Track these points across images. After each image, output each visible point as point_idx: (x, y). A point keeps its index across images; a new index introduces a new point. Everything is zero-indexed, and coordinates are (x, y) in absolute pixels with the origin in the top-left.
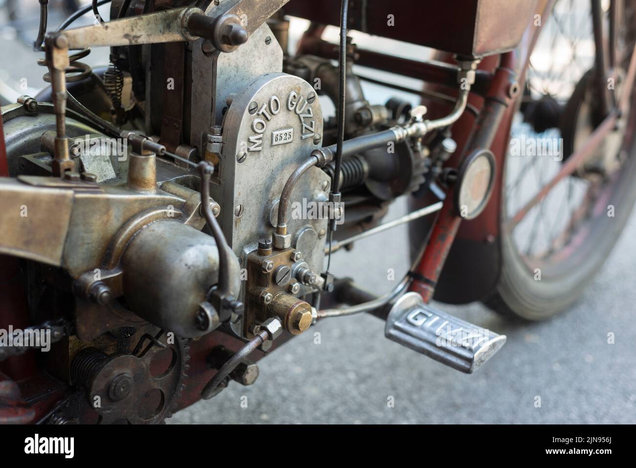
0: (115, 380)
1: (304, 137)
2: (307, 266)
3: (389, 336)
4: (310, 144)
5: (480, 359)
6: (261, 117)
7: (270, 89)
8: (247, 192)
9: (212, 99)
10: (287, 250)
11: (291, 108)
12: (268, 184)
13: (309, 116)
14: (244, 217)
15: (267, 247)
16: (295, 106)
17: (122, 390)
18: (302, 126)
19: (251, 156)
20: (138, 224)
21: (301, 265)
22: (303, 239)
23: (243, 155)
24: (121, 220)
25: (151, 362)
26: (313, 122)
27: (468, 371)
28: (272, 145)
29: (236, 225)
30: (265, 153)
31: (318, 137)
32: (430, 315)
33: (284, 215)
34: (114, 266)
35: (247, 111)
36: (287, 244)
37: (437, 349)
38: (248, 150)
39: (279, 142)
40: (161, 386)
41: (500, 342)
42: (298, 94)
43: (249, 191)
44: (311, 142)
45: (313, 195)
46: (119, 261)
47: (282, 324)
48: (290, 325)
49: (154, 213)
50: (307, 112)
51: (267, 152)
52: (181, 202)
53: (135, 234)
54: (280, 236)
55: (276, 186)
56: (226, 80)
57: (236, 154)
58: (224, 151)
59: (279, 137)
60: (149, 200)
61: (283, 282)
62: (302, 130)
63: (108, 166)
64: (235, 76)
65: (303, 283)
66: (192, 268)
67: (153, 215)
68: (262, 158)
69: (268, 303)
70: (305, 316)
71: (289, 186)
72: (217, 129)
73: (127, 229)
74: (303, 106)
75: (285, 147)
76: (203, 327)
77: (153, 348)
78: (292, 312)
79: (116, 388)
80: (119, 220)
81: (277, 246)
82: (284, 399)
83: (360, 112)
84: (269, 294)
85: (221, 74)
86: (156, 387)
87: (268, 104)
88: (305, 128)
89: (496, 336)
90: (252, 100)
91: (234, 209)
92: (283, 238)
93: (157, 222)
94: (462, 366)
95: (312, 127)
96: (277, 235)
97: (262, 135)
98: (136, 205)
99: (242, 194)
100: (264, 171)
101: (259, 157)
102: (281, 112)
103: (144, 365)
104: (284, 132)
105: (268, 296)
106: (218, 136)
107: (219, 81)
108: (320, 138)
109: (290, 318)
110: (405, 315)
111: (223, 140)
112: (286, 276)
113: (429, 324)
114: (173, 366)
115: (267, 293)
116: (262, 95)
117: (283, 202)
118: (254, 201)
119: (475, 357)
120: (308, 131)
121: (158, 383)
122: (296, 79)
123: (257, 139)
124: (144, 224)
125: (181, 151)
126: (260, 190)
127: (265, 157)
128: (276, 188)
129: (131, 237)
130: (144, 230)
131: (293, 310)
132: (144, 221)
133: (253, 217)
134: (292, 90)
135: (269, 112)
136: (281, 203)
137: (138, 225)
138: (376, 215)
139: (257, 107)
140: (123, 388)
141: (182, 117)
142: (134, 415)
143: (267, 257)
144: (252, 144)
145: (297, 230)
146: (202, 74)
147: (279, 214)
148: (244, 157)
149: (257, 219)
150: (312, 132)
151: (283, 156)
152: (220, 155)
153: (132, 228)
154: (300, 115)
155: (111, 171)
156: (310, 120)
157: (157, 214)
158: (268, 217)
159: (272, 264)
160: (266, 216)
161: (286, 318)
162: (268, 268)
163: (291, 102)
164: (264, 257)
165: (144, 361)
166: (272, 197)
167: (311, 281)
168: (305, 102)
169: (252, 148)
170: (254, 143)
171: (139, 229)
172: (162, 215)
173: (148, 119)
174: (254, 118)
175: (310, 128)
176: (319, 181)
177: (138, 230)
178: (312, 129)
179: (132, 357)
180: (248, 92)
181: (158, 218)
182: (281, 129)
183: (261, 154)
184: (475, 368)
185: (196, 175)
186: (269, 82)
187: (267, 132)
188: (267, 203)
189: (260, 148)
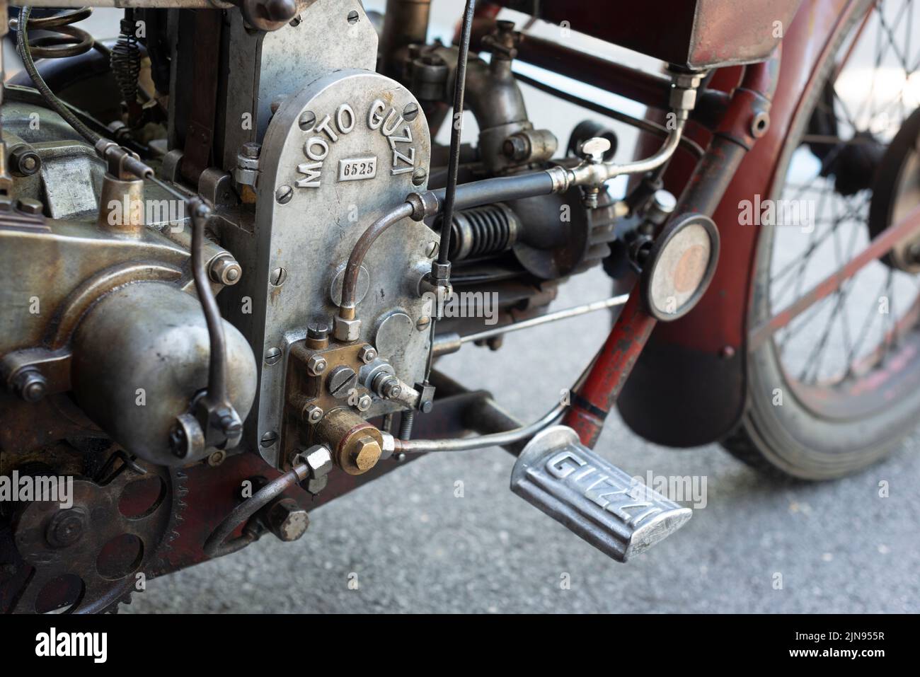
0: (58, 516)
1: (395, 172)
2: (392, 370)
3: (517, 490)
4: (406, 185)
5: (642, 541)
6: (321, 136)
7: (338, 92)
8: (293, 250)
9: (254, 101)
10: (354, 344)
11: (373, 126)
12: (331, 240)
13: (406, 139)
14: (286, 288)
15: (320, 336)
16: (380, 123)
17: (68, 532)
18: (393, 154)
19: (300, 195)
20: (104, 283)
21: (380, 368)
22: (387, 328)
23: (286, 192)
24: (78, 276)
25: (121, 494)
26: (413, 150)
27: (620, 558)
28: (338, 181)
29: (272, 298)
30: (327, 191)
31: (420, 173)
32: (583, 463)
33: (350, 290)
34: (60, 345)
35: (295, 125)
36: (353, 335)
37: (582, 518)
38: (297, 184)
39: (351, 177)
40: (138, 531)
41: (680, 518)
42: (388, 104)
43: (296, 248)
44: (409, 180)
45: (409, 263)
46: (69, 337)
47: (332, 456)
48: (344, 459)
49: (132, 269)
50: (402, 133)
51: (329, 189)
52: (182, 255)
53: (98, 299)
54: (343, 321)
55: (343, 243)
56: (277, 75)
57: (276, 190)
58: (261, 182)
59: (351, 170)
60: (126, 249)
61: (342, 392)
62: (393, 161)
63: (86, 191)
64: (293, 69)
65: (382, 396)
66: (167, 360)
67: (131, 273)
68: (320, 199)
69: (315, 422)
70: (368, 448)
71: (362, 245)
72: (252, 149)
73: (85, 290)
74: (395, 124)
75: (362, 186)
76: (179, 453)
77: (126, 473)
78: (348, 439)
79: (58, 528)
80: (74, 275)
81: (338, 336)
82: (391, 561)
83: (511, 139)
84: (317, 408)
85: (268, 64)
86: (128, 532)
87: (333, 117)
88: (398, 158)
89: (676, 508)
90: (306, 108)
91: (270, 273)
92: (347, 326)
93: (137, 283)
94: (613, 549)
95: (410, 157)
96: (338, 319)
97: (321, 163)
98: (105, 254)
99: (284, 252)
100: (324, 220)
101: (315, 198)
102: (356, 129)
103: (110, 497)
104: (360, 161)
105: (316, 411)
106: (252, 159)
107: (264, 74)
108: (425, 175)
109: (344, 448)
110: (544, 460)
111: (259, 165)
112: (347, 383)
113: (578, 477)
114: (160, 503)
115: (314, 406)
116: (323, 101)
117: (351, 269)
118: (305, 264)
119: (632, 538)
120: (404, 164)
121: (135, 526)
122: (384, 81)
123: (313, 169)
124: (115, 285)
125: (208, 176)
126: (316, 248)
127: (326, 198)
128: (345, 247)
129: (92, 302)
130: (113, 294)
131: (351, 436)
132: (113, 280)
133: (303, 288)
134: (377, 97)
135: (335, 129)
136: (347, 271)
137: (105, 286)
138: (535, 299)
139: (314, 119)
140: (70, 528)
141: (213, 125)
142: (90, 570)
143: (318, 351)
144: (304, 176)
145: (379, 314)
146: (241, 60)
147: (344, 288)
148: (289, 195)
149: (309, 292)
150: (411, 165)
151: (357, 199)
152: (255, 189)
153: (94, 290)
154: (390, 137)
155: (89, 198)
156: (408, 147)
157: (138, 272)
158: (329, 290)
159: (324, 363)
160: (326, 289)
161: (337, 449)
162: (316, 369)
163: (374, 117)
164: (313, 351)
165: (110, 492)
166: (337, 260)
167: (392, 394)
168: (398, 118)
169: (303, 183)
170: (308, 175)
171: (106, 292)
172: (145, 273)
173: (171, 124)
174: (309, 136)
175: (407, 159)
176: (421, 242)
177: (104, 293)
178: (411, 161)
179: (89, 484)
180: (303, 95)
181: (138, 277)
182: (355, 156)
183: (319, 193)
184: (631, 555)
185: (224, 215)
186: (337, 82)
187: (331, 159)
188: (328, 268)
189: (317, 184)
